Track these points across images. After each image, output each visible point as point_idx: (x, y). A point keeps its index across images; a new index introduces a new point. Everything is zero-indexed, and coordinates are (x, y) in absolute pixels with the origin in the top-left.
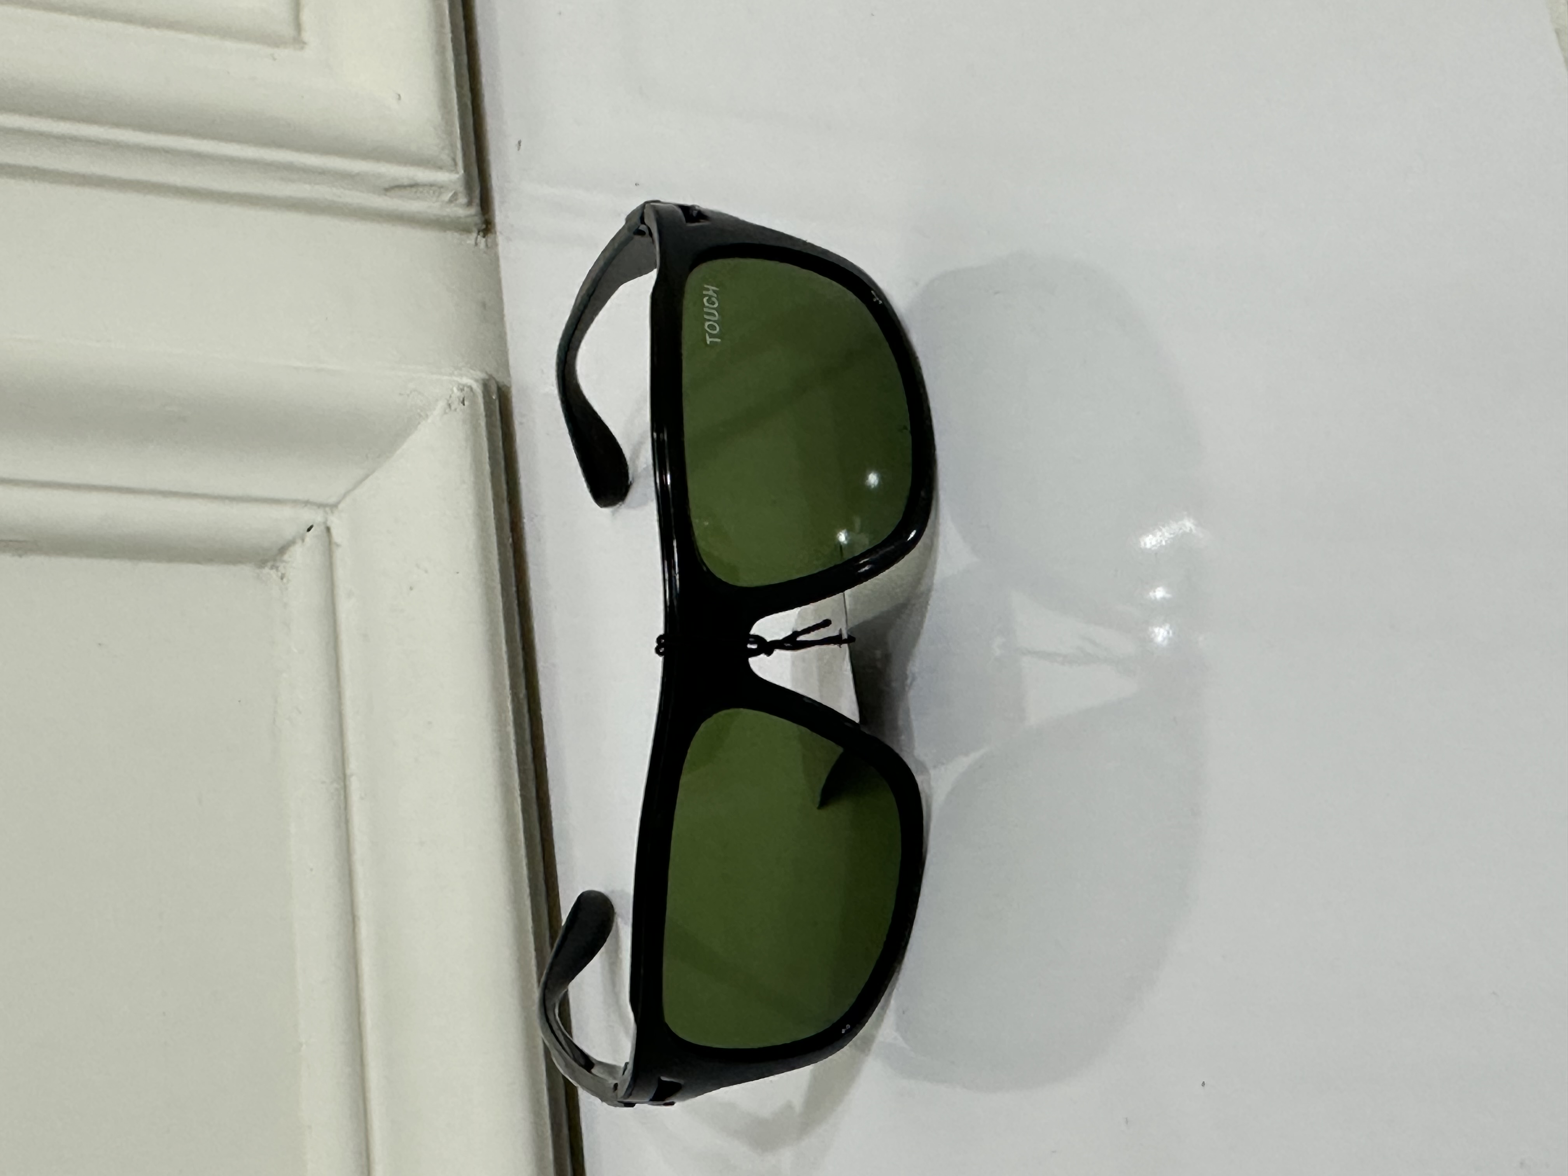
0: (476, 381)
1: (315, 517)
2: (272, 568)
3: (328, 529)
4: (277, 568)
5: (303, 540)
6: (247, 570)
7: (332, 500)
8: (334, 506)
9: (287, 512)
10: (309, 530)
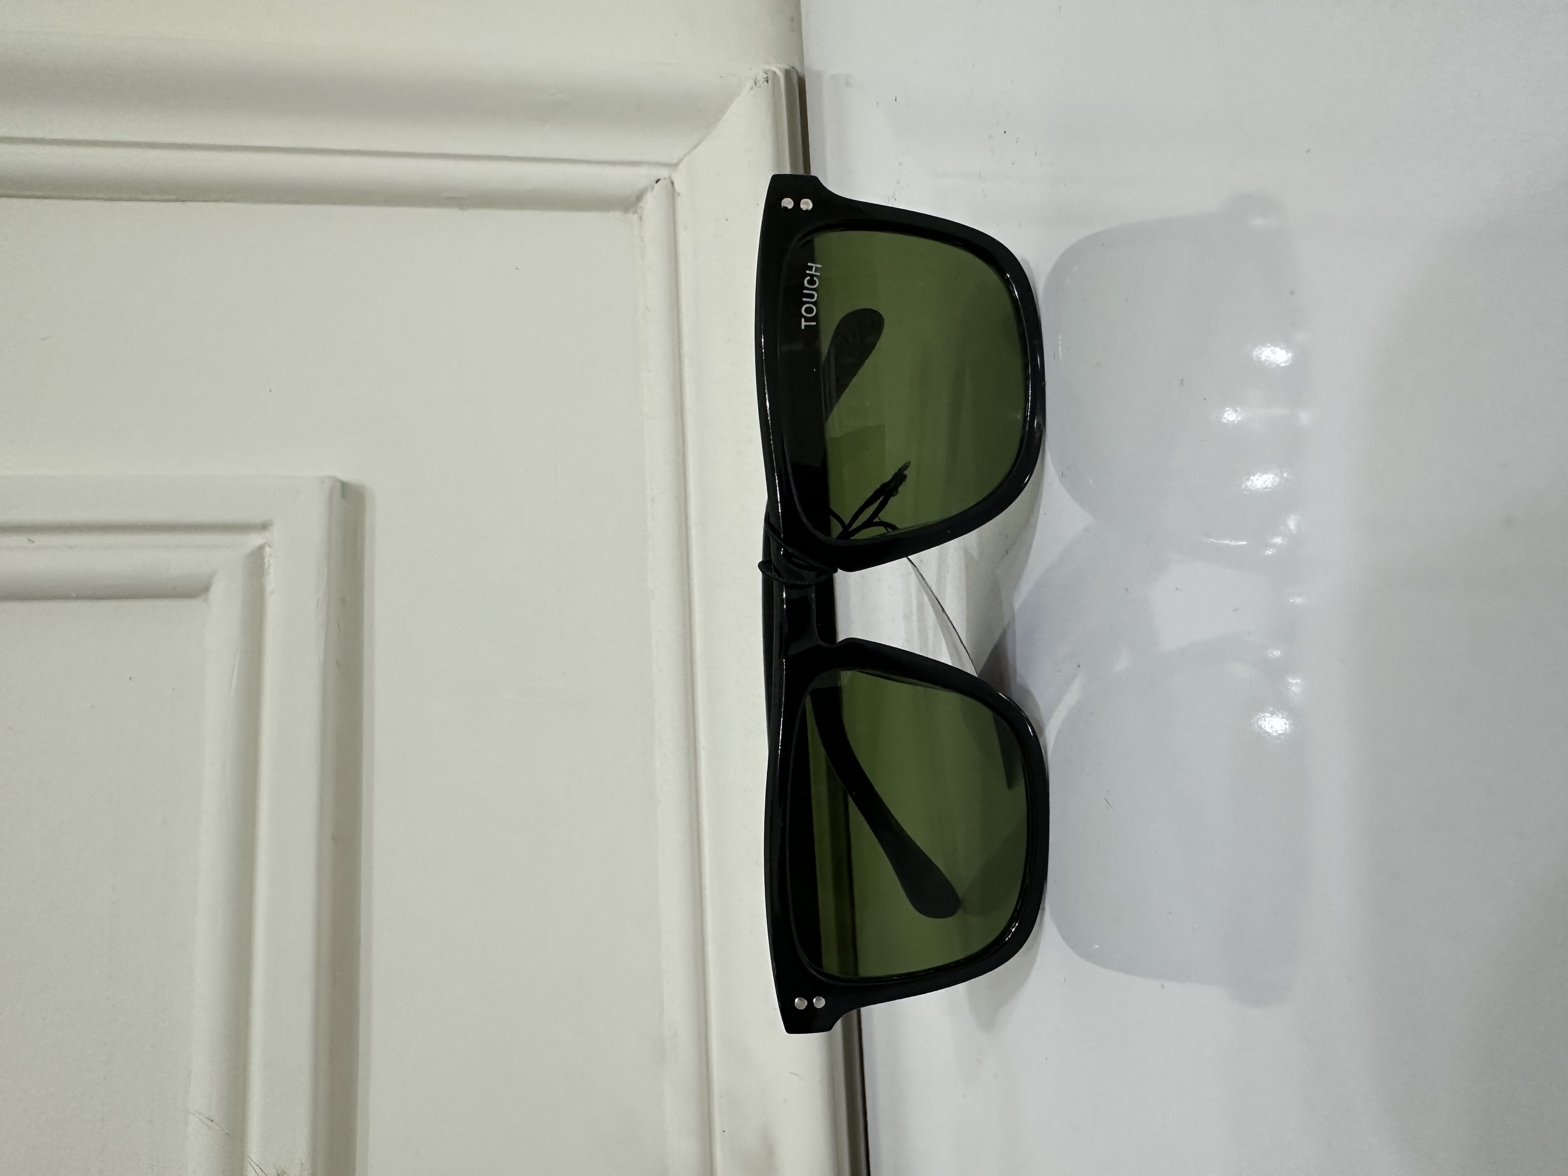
0: (780, 69)
1: (663, 173)
2: (635, 212)
3: (672, 183)
4: (637, 212)
5: (653, 188)
6: (617, 215)
7: (675, 161)
8: (675, 166)
9: (642, 171)
10: (657, 182)
